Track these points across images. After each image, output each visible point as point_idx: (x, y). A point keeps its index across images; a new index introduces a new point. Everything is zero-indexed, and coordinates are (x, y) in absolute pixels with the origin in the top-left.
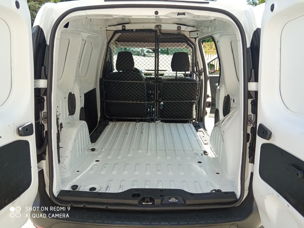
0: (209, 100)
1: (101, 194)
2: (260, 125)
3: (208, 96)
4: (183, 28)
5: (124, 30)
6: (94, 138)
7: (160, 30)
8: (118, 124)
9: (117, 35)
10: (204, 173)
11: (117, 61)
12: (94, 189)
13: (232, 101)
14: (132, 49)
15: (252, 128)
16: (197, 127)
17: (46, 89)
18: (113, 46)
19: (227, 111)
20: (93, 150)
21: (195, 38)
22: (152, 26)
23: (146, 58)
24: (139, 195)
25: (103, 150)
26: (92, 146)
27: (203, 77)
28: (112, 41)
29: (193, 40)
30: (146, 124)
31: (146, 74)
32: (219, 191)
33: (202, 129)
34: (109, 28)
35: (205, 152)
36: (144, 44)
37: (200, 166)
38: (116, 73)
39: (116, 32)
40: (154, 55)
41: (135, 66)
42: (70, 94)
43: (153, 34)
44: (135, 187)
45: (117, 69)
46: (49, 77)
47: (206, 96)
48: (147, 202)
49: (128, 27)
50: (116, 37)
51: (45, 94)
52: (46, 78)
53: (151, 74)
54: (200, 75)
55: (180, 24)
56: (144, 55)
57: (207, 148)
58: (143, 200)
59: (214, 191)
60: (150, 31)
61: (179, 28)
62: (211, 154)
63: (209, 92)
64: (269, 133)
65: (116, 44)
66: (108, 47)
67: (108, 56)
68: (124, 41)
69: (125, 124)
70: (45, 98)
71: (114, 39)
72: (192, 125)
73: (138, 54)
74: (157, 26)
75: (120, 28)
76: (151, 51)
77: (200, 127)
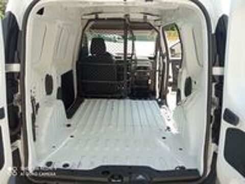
0: (171, 80)
1: (73, 171)
2: (226, 110)
3: (170, 77)
4: (149, 17)
5: (97, 19)
6: (70, 115)
7: (129, 19)
8: (92, 101)
9: (92, 23)
10: (168, 149)
11: (91, 46)
12: (66, 165)
13: (193, 83)
14: (104, 35)
15: (215, 111)
16: (160, 104)
17: (19, 73)
18: (87, 33)
19: (188, 92)
20: (69, 125)
21: (159, 26)
22: (122, 16)
23: (117, 43)
24: (108, 172)
25: (78, 125)
26: (67, 121)
27: (165, 60)
28: (87, 29)
29: (157, 28)
30: (116, 101)
31: (116, 57)
32: (183, 168)
33: (164, 106)
34: (84, 17)
35: (168, 128)
36: (115, 31)
37: (165, 142)
38: (90, 57)
39: (90, 20)
40: (123, 41)
41: (107, 51)
42: (47, 75)
43: (122, 22)
44: (105, 164)
45: (91, 53)
46: (22, 61)
47: (168, 77)
48: (116, 179)
49: (100, 16)
50: (90, 25)
51: (18, 78)
52: (19, 62)
53: (120, 58)
54: (163, 58)
55: (146, 14)
56: (115, 41)
57: (170, 124)
58: (113, 177)
59: (178, 169)
60: (120, 19)
61: (145, 17)
62: (174, 130)
63: (171, 74)
64: (236, 119)
65: (90, 31)
66: (83, 33)
67: (83, 41)
68: (97, 29)
69: (98, 101)
70: (19, 81)
71: (88, 27)
72: (156, 102)
73: (110, 40)
74: (126, 15)
75: (93, 17)
76: (121, 37)
77: (163, 104)
